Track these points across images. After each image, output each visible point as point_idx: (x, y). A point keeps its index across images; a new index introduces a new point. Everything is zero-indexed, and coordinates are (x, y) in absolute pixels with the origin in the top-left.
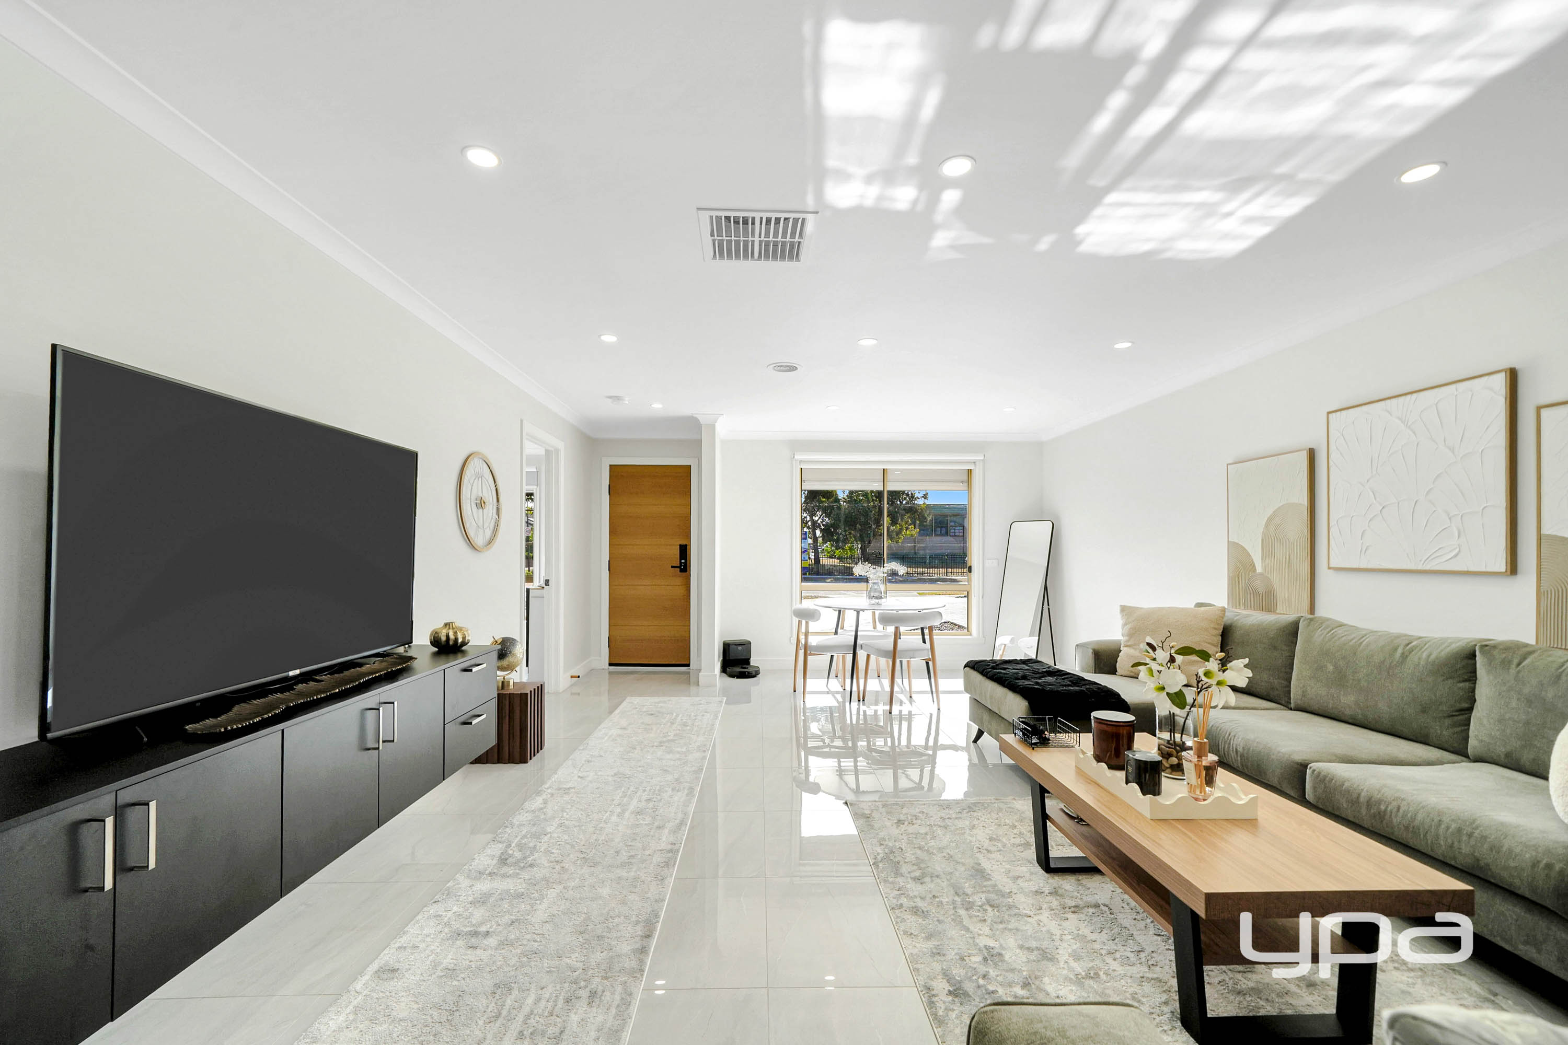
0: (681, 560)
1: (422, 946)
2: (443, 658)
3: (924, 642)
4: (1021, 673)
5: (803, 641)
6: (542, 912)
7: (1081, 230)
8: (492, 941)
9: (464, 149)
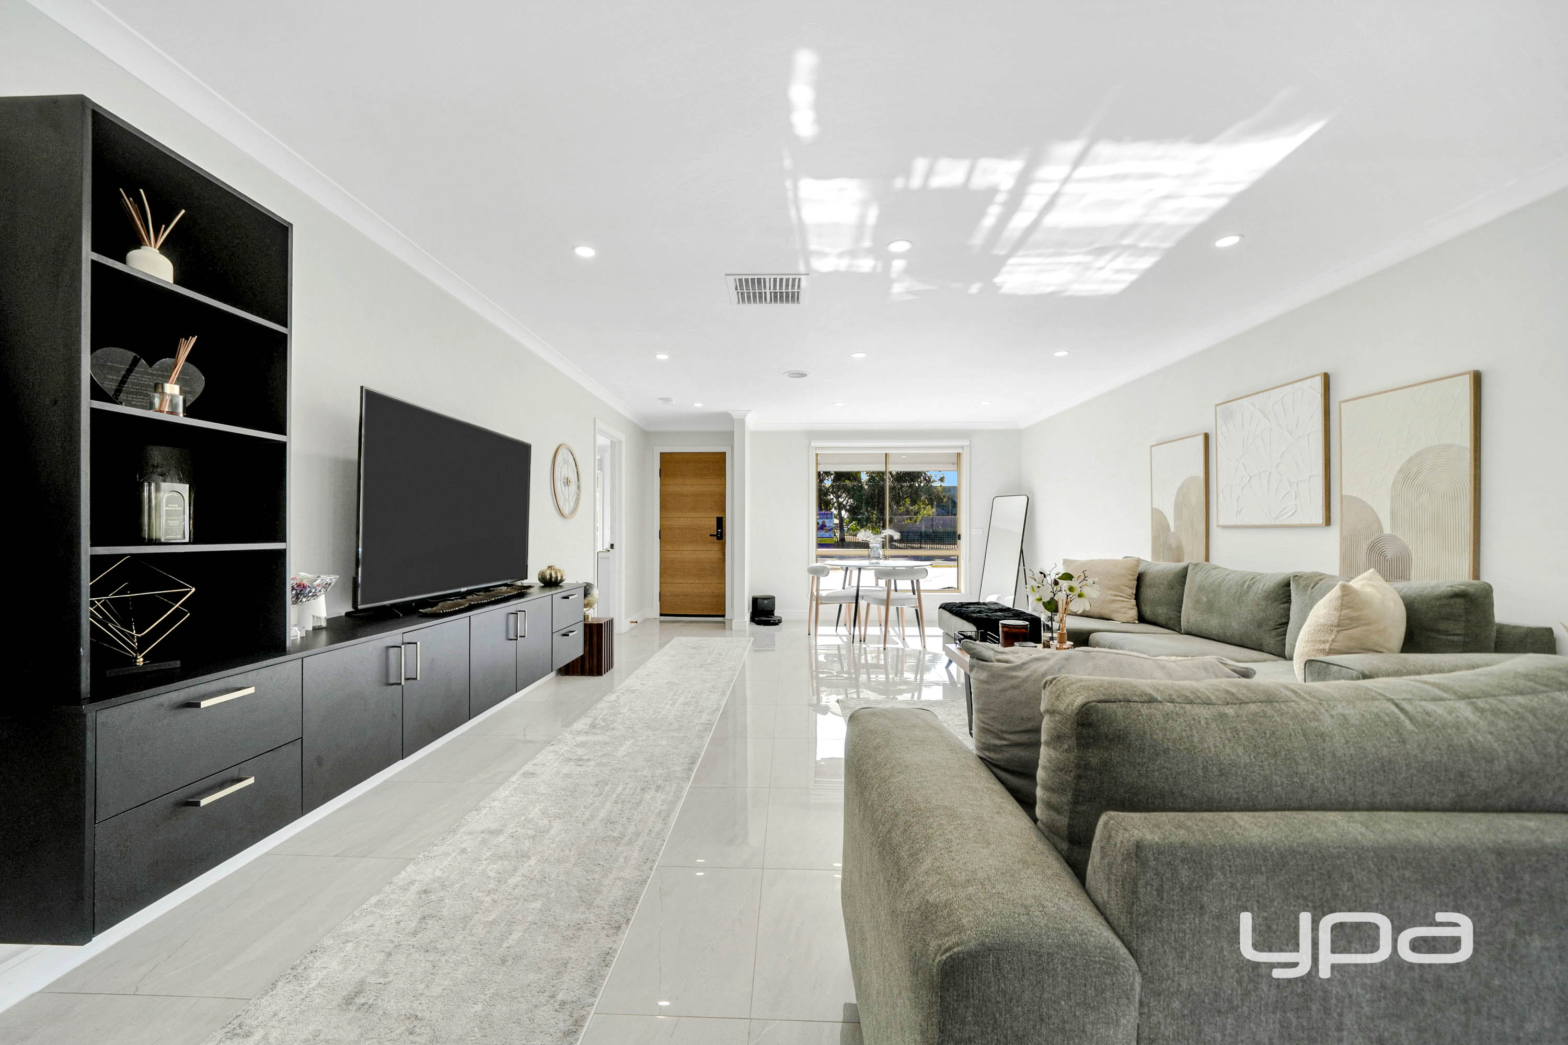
0: (717, 529)
1: (548, 764)
2: (547, 589)
3: (914, 594)
4: (978, 609)
5: (815, 593)
6: (621, 752)
7: (998, 280)
8: (592, 763)
9: (574, 248)
